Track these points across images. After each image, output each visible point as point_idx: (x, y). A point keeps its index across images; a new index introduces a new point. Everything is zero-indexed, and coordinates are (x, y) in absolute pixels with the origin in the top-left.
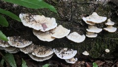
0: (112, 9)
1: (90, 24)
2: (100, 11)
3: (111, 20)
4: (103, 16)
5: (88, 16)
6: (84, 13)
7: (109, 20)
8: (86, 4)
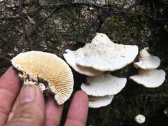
0: (151, 20)
1: (87, 74)
2: (117, 29)
3: (149, 52)
4: (125, 43)
5: (82, 45)
6: (66, 37)
7: (145, 52)
8: (68, 8)
